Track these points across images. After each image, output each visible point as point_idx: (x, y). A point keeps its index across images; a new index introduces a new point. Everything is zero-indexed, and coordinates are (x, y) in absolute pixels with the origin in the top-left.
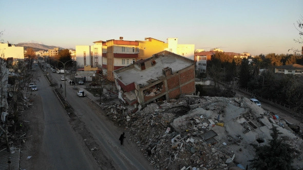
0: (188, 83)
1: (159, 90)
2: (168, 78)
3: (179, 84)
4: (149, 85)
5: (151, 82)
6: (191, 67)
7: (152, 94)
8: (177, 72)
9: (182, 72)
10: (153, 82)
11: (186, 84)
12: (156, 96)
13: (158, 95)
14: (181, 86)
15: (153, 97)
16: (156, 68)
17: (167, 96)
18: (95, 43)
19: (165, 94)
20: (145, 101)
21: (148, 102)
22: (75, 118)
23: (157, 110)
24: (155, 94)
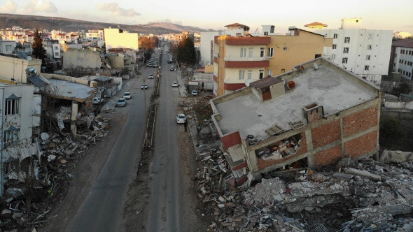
0: (361, 134)
1: (292, 146)
2: (314, 125)
3: (339, 138)
4: (269, 139)
5: (275, 132)
6: (372, 104)
7: (276, 156)
8: (337, 115)
9: (348, 114)
10: (277, 135)
11: (357, 136)
12: (285, 160)
13: (290, 158)
14: (344, 140)
15: (276, 162)
16: (293, 98)
17: (310, 160)
18: (228, 26)
19: (305, 156)
20: (260, 168)
21: (266, 170)
22: (144, 177)
23: (278, 198)
24: (284, 154)
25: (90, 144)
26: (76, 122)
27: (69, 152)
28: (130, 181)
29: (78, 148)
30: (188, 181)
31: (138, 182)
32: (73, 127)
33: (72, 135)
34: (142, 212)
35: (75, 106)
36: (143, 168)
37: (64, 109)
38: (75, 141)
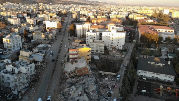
6: (86, 67)
8: (80, 68)
9: (82, 68)
10: (71, 72)
19: (77, 74)
20: (69, 76)
22: (52, 77)
23: (70, 81)
24: (73, 74)
25: (43, 70)
26: (40, 66)
27: (39, 72)
28: (50, 78)
29: (41, 71)
30: (59, 78)
31: (51, 78)
32: (39, 66)
33: (39, 68)
34: (51, 83)
35: (40, 63)
36: (52, 75)
37: (38, 63)
38: (40, 69)
